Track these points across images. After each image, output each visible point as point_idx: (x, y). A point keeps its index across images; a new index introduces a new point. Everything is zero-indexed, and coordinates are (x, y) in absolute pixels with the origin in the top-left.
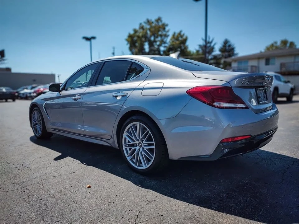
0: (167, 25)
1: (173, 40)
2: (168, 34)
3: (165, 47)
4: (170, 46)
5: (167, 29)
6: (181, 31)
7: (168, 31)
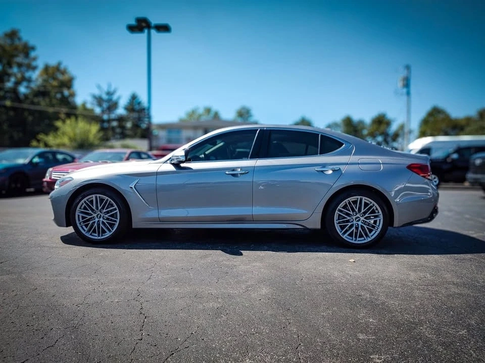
0: (33, 48)
1: (45, 77)
2: (34, 64)
3: (27, 87)
4: (39, 87)
5: (33, 54)
6: (59, 64)
7: (35, 59)
